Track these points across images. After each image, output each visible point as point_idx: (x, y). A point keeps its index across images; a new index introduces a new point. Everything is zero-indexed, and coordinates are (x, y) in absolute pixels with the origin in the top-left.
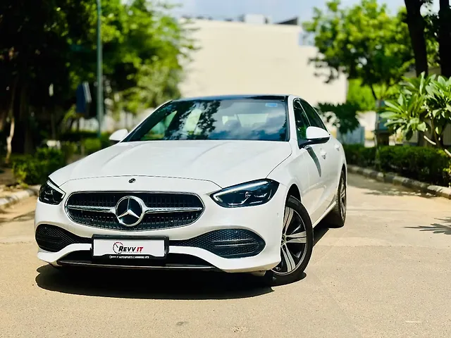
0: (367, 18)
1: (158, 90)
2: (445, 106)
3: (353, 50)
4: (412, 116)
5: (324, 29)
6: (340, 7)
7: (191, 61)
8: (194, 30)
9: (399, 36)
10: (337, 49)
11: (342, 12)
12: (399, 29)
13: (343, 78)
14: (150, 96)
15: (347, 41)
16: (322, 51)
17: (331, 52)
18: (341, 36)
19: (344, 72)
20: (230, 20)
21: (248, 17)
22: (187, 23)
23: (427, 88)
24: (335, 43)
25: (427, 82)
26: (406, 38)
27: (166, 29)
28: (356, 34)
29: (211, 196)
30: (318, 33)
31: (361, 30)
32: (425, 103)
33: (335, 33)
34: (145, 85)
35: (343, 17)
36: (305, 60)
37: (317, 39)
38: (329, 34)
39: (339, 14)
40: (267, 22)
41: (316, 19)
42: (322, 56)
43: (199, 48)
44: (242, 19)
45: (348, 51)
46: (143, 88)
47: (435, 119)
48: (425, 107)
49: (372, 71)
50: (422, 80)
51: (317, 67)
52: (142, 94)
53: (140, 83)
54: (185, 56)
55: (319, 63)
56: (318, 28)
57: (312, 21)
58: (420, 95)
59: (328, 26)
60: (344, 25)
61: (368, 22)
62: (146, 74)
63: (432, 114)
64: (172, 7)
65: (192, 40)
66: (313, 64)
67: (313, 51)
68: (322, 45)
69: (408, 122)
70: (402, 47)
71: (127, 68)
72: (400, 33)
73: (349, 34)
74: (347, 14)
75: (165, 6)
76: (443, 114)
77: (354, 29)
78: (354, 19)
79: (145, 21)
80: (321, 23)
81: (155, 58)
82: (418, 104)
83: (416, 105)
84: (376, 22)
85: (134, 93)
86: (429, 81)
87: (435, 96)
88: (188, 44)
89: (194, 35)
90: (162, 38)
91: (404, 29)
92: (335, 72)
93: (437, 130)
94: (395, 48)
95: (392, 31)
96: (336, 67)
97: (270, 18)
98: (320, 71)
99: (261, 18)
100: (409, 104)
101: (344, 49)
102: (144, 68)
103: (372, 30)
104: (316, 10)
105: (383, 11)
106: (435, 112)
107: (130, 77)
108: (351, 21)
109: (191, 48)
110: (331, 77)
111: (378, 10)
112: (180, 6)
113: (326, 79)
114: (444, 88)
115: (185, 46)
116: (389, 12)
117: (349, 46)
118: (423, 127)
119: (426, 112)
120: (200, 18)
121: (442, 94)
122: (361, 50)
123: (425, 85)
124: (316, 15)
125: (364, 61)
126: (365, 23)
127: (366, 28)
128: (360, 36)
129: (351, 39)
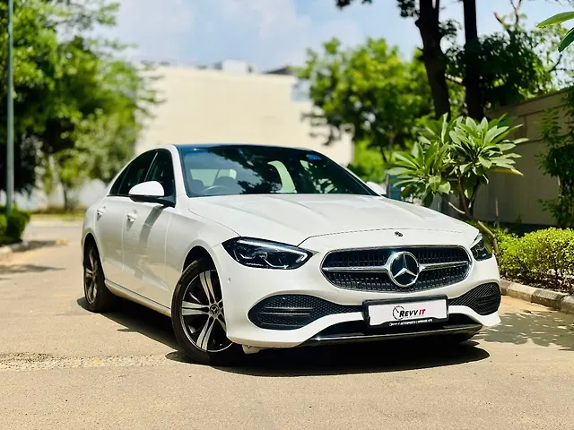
0: (375, 63)
1: (103, 152)
2: (477, 160)
3: (358, 105)
4: (431, 174)
5: (320, 77)
6: (341, 49)
7: (153, 117)
8: (156, 78)
9: (414, 85)
10: (337, 102)
11: (343, 55)
12: (415, 75)
13: (347, 138)
14: (91, 160)
15: (350, 92)
16: (320, 104)
17: (330, 106)
18: (342, 86)
19: (348, 130)
20: (203, 67)
21: (227, 65)
22: (147, 69)
23: (451, 133)
24: (335, 95)
25: (451, 127)
26: (423, 86)
27: (120, 77)
28: (360, 83)
30: (312, 82)
31: (367, 78)
32: (449, 156)
33: (334, 81)
34: (84, 145)
35: (344, 60)
36: (297, 116)
37: (312, 89)
38: (327, 83)
39: (338, 58)
40: (250, 70)
41: (311, 63)
42: (319, 111)
43: (163, 101)
44: (219, 67)
45: (352, 104)
46: (81, 150)
47: (463, 178)
48: (448, 160)
49: (382, 131)
50: (445, 124)
51: (313, 125)
52: (82, 158)
53: (78, 144)
54: (144, 111)
55: (316, 121)
56: (314, 75)
57: (305, 66)
58: (441, 145)
59: (326, 73)
60: (346, 72)
61: (375, 66)
62: (87, 131)
63: (458, 170)
64: (124, 47)
65: (153, 92)
66: (307, 121)
67: (308, 106)
68: (319, 97)
69: (427, 181)
70: (419, 98)
71: (63, 124)
72: (416, 80)
73: (351, 82)
74: (349, 57)
75: (115, 46)
76: (474, 170)
77: (357, 75)
78: (358, 63)
79: (89, 65)
80: (316, 68)
81: (99, 112)
82: (440, 156)
83: (437, 158)
84: (386, 67)
85: (70, 157)
86: (455, 125)
87: (463, 145)
88: (149, 96)
89: (156, 85)
90: (113, 88)
91: (420, 75)
92: (336, 133)
93: (466, 193)
94: (410, 99)
95: (406, 79)
96: (337, 124)
97: (254, 66)
98: (317, 130)
99: (243, 66)
100: (426, 156)
101: (346, 102)
102: (84, 124)
103: (381, 77)
104: (310, 52)
105: (393, 53)
106: (462, 168)
107: (64, 135)
108: (355, 67)
109: (152, 100)
110: (331, 139)
111: (388, 53)
112: (135, 46)
113: (325, 140)
114: (474, 134)
115: (144, 99)
116: (403, 55)
117: (353, 98)
118: (447, 188)
119: (450, 168)
120: (164, 64)
121: (472, 141)
122: (368, 103)
123: (448, 131)
124: (310, 58)
125: (372, 117)
126: (372, 68)
127: (373, 75)
128: (366, 84)
129: (355, 88)
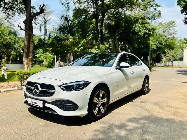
29: (60, 86)
